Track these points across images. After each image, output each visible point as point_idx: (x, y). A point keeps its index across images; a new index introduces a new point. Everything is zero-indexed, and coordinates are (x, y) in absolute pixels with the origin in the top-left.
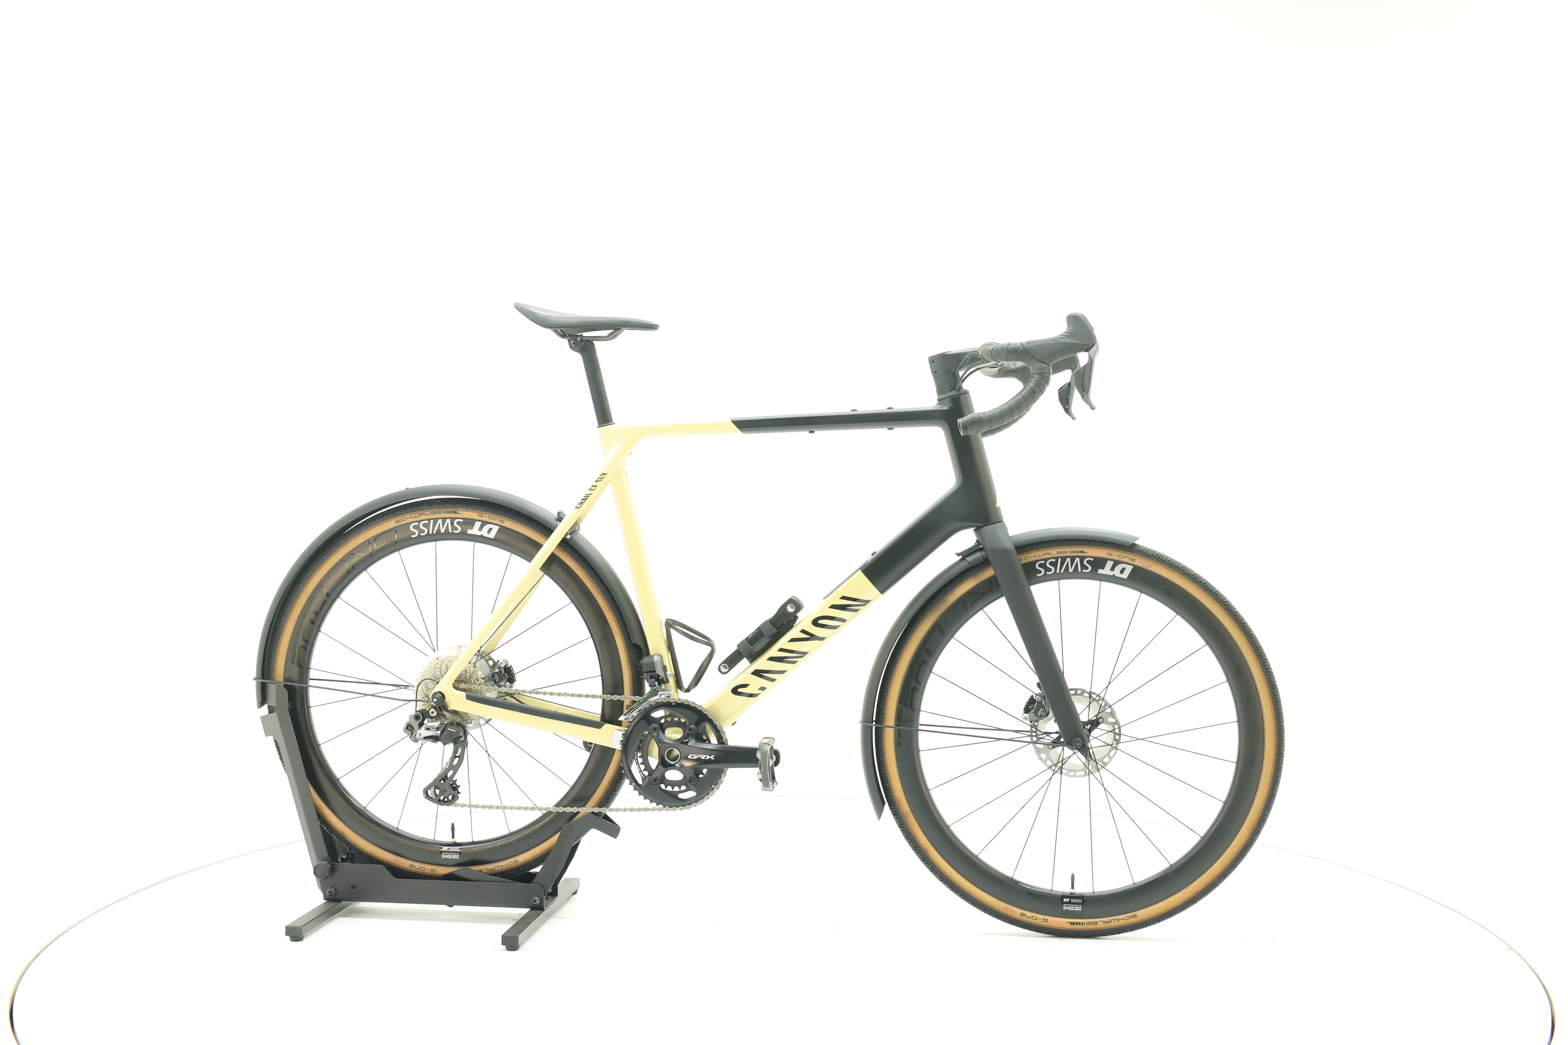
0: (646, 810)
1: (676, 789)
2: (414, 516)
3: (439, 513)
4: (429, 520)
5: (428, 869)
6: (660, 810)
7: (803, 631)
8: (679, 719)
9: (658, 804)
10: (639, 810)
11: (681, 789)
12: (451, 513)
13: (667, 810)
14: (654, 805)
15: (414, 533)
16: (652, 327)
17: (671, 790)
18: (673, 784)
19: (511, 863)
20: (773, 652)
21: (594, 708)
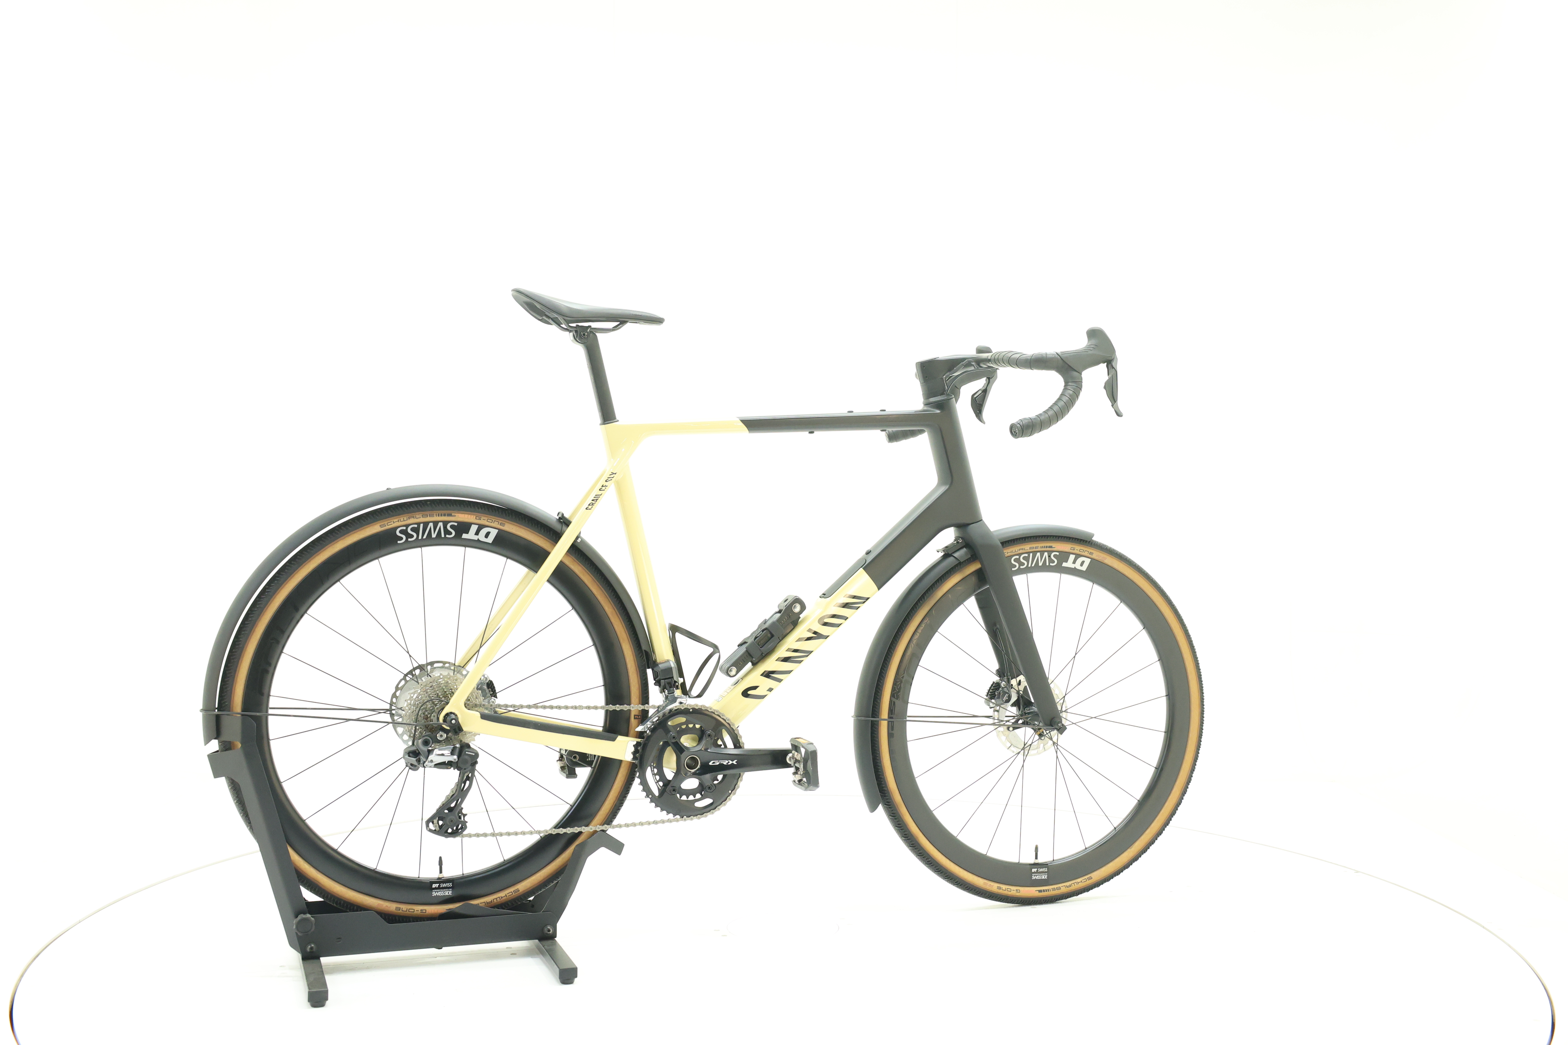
0: (663, 822)
1: (691, 798)
2: (402, 520)
3: (431, 515)
4: (419, 524)
5: (418, 909)
6: (677, 821)
7: (809, 630)
8: (694, 725)
9: (675, 815)
10: (655, 822)
11: (696, 798)
12: (445, 515)
13: (685, 820)
14: (671, 816)
15: (401, 539)
16: (658, 321)
17: (686, 799)
18: (688, 793)
19: (511, 894)
20: (782, 652)
21: (597, 720)
